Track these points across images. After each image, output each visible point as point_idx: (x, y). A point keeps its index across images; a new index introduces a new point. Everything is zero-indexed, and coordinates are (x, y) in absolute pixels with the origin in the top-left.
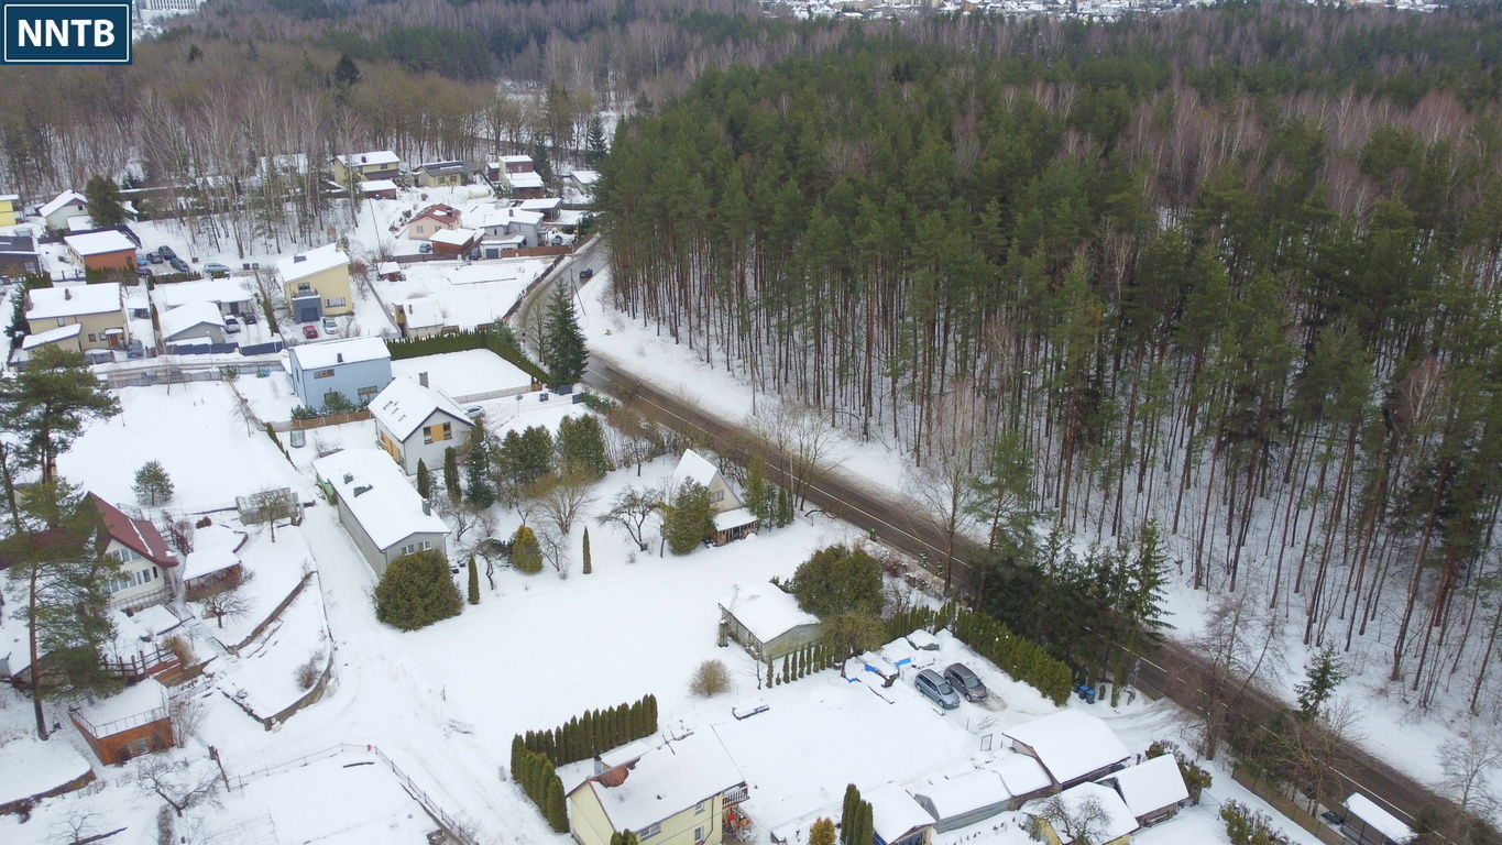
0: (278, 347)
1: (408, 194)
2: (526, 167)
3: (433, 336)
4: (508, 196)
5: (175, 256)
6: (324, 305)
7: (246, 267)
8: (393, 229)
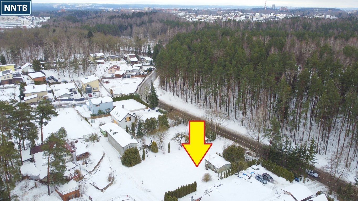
0: (84, 99)
1: (106, 63)
2: (133, 56)
3: (120, 96)
4: (130, 63)
5: (54, 78)
6: (93, 89)
7: (71, 80)
8: (105, 71)
